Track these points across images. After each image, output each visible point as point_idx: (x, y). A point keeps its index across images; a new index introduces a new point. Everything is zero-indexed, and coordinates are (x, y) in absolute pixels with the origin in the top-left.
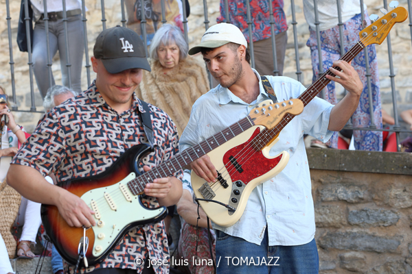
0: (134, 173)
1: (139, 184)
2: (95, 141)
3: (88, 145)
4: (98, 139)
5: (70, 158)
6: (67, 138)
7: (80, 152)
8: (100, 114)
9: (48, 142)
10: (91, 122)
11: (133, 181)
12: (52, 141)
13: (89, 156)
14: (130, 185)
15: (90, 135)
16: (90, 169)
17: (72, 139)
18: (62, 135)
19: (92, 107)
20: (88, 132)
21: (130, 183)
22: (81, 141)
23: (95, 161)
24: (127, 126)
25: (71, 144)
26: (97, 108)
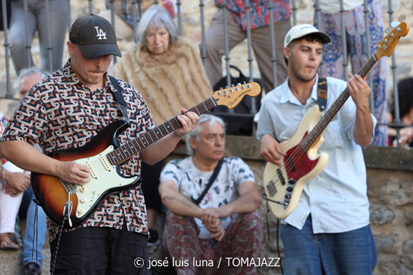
0: (112, 146)
1: (117, 156)
2: (74, 117)
3: (68, 120)
4: (77, 115)
5: (51, 131)
6: (49, 113)
7: (62, 126)
8: (75, 92)
9: (34, 119)
10: (69, 100)
11: (111, 153)
12: (36, 117)
13: (70, 129)
14: (109, 156)
15: (69, 112)
16: (72, 140)
17: (53, 114)
18: (43, 111)
19: (67, 86)
20: (67, 109)
21: (109, 154)
22: (61, 117)
23: (76, 133)
24: (99, 102)
25: (53, 119)
26: (72, 86)
